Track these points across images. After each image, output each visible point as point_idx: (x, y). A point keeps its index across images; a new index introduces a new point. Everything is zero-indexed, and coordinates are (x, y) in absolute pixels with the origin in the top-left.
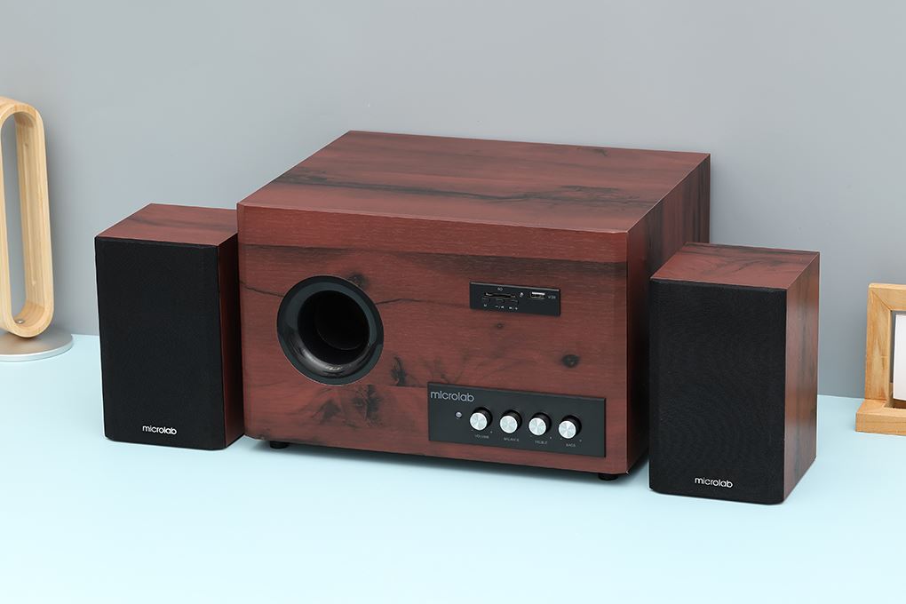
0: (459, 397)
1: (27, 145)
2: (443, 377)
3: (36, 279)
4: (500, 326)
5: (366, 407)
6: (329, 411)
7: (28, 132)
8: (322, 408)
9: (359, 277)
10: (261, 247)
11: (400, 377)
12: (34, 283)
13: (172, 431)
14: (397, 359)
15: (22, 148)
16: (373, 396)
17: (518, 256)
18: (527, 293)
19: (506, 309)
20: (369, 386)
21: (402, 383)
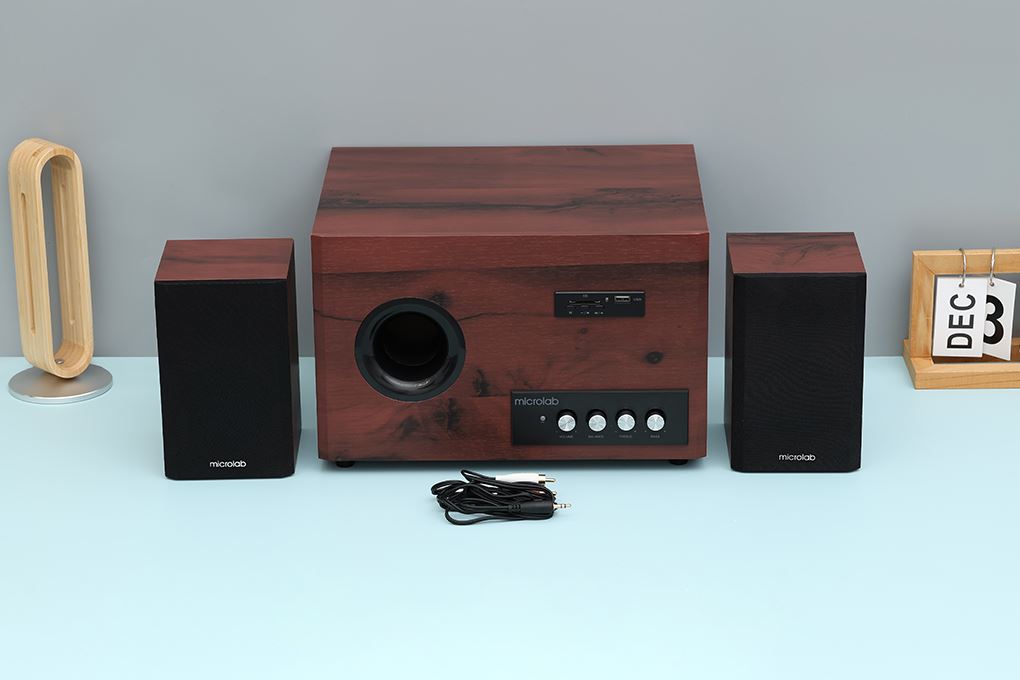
0: (543, 402)
1: (63, 186)
2: (526, 384)
3: (74, 318)
4: (584, 331)
5: (447, 420)
6: (409, 427)
7: (65, 174)
8: (401, 425)
9: (441, 296)
10: (338, 275)
11: (483, 388)
12: (72, 322)
13: (241, 464)
14: (480, 372)
15: (59, 190)
16: (454, 408)
17: (603, 263)
18: (612, 297)
19: (592, 315)
20: (451, 399)
21: (484, 393)
